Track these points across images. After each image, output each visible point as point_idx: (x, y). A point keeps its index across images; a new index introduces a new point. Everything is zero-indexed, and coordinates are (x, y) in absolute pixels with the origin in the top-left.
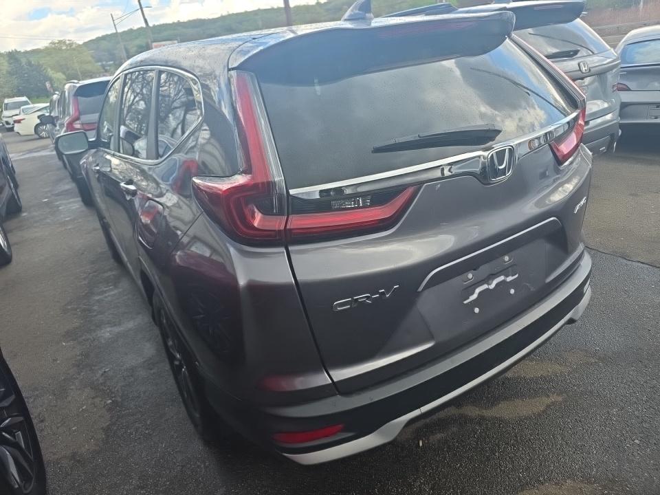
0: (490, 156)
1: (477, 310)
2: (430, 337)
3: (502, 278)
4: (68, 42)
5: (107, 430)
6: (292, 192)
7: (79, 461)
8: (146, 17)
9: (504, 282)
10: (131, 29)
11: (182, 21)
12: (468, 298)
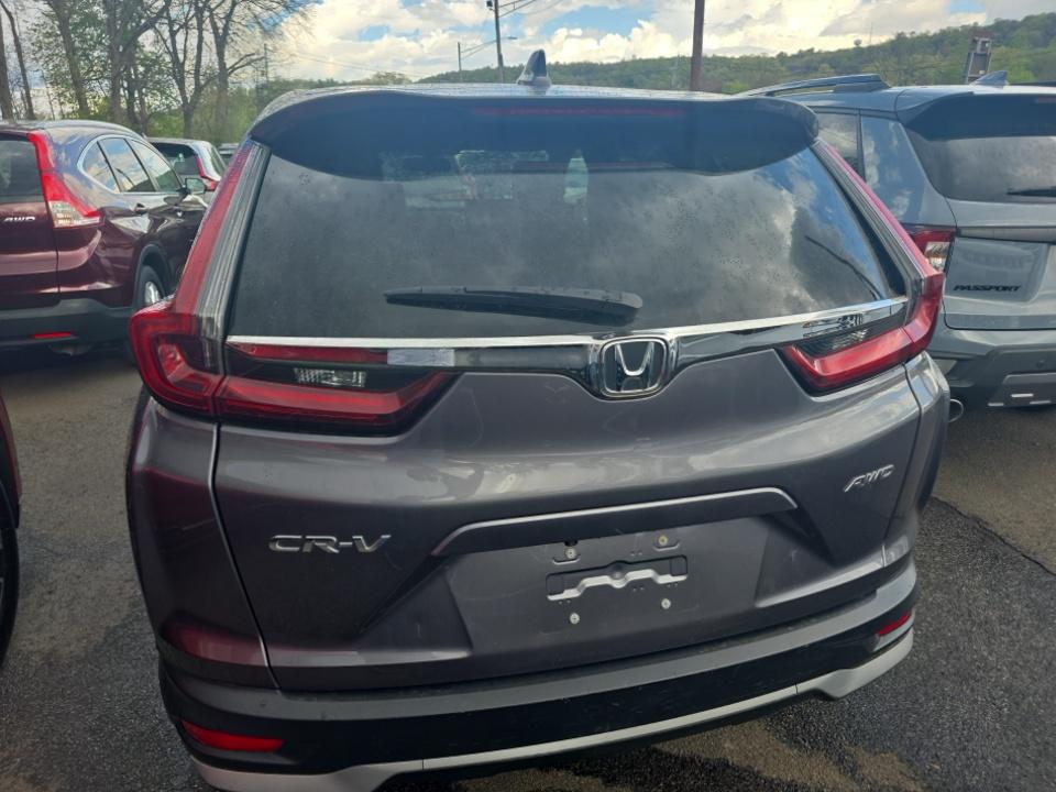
0: (606, 347)
1: (575, 618)
2: (464, 640)
3: (647, 573)
4: (398, 77)
5: (110, 632)
6: (233, 339)
7: (50, 665)
8: (502, 52)
9: (650, 581)
10: (488, 68)
11: (561, 62)
12: (561, 592)
